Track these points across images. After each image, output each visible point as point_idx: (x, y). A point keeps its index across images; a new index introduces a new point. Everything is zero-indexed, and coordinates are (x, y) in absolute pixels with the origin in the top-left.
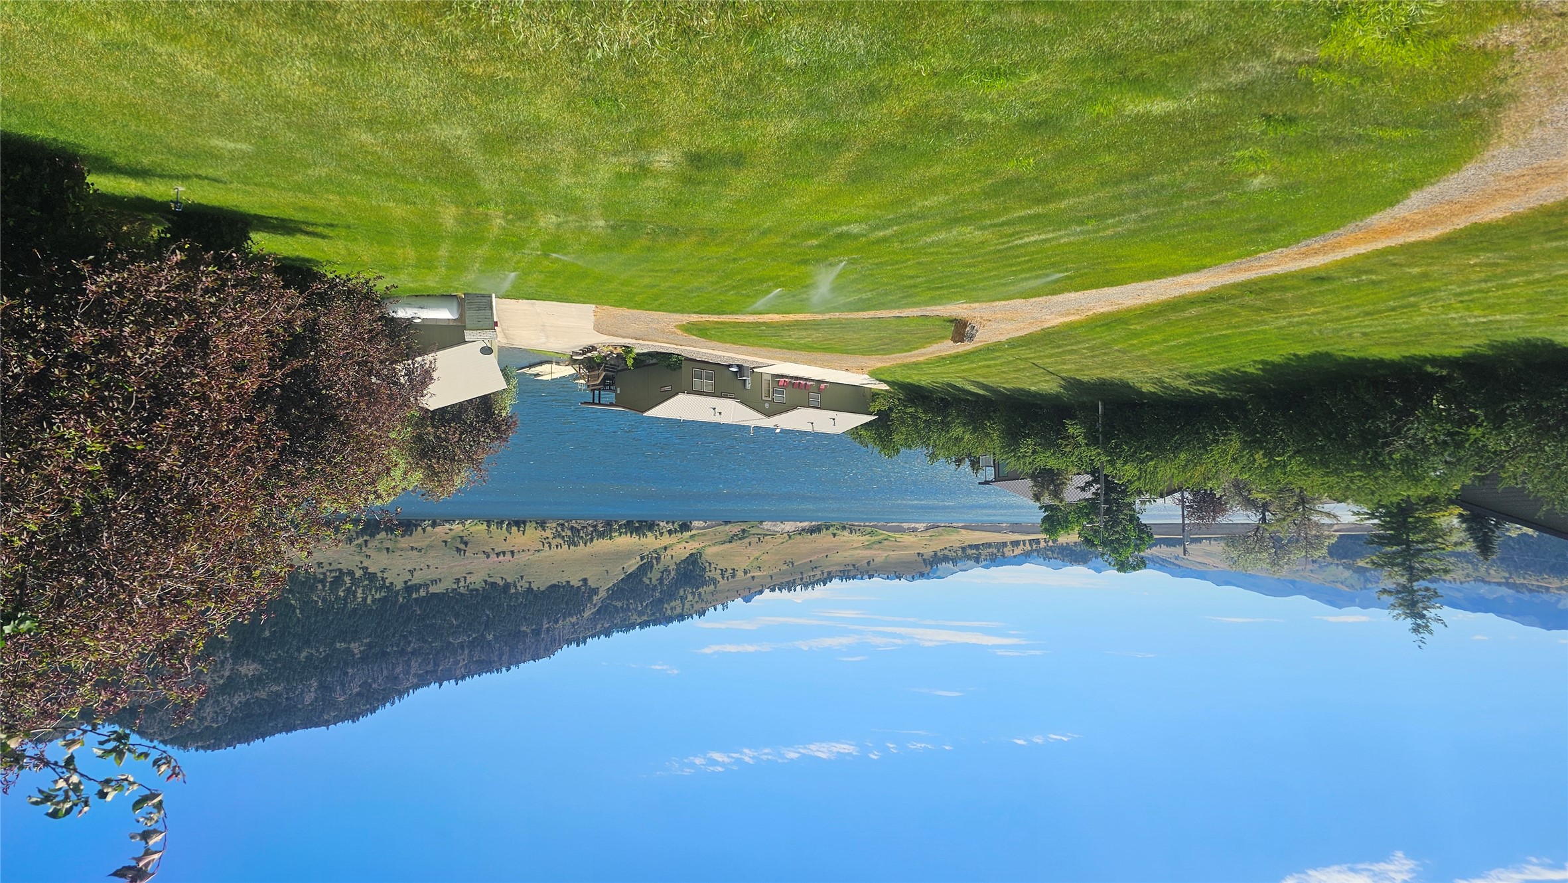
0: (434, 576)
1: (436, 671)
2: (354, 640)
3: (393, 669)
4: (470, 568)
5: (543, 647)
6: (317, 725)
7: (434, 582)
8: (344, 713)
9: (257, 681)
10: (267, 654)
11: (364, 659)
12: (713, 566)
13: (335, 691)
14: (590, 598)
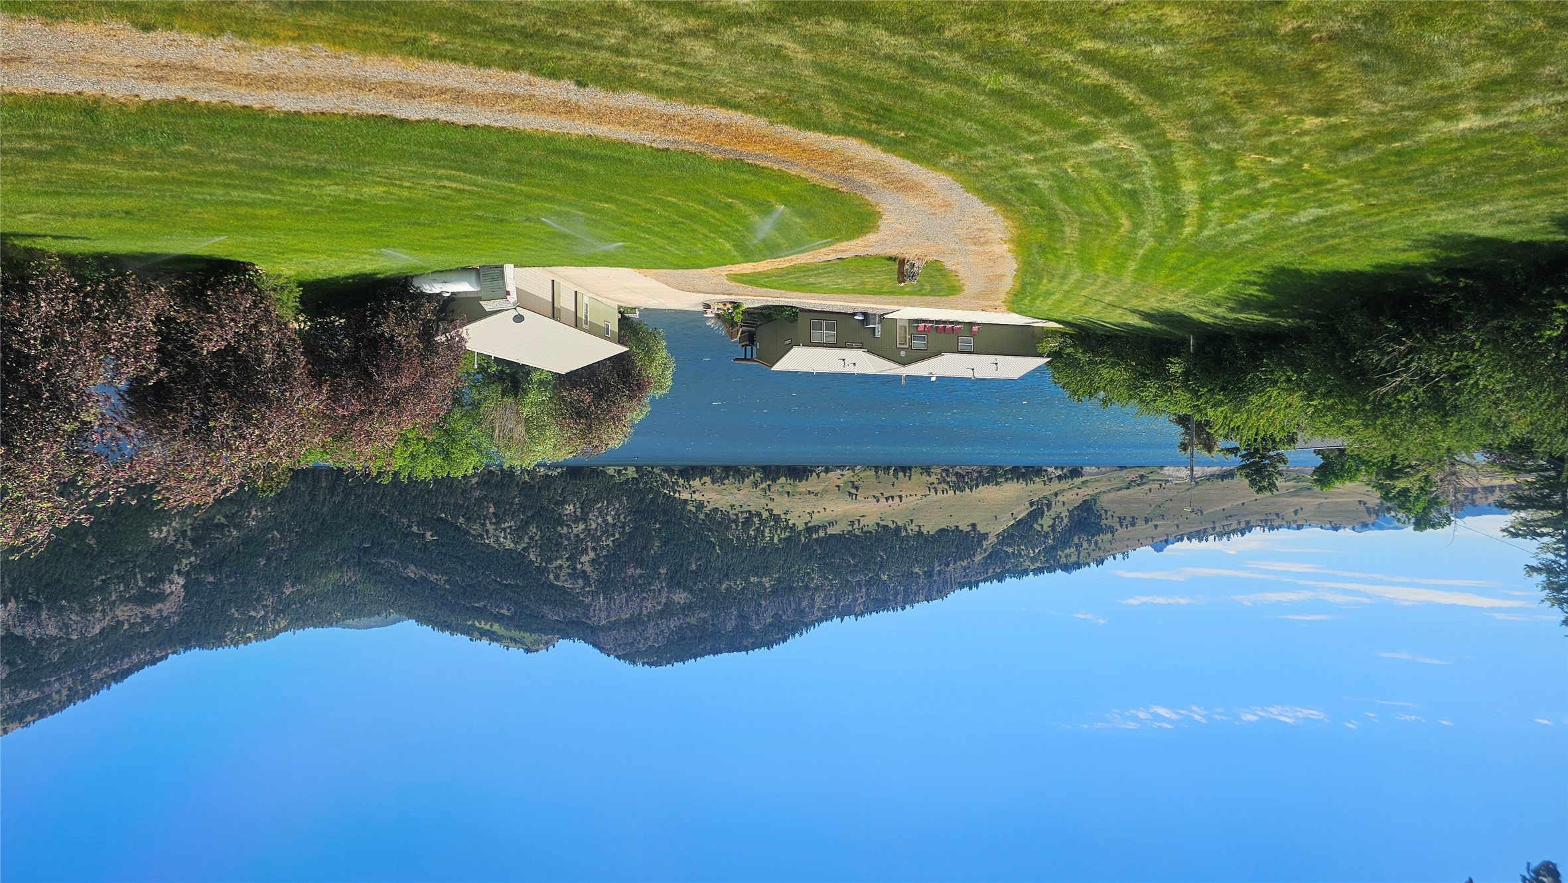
0: (831, 518)
1: (837, 606)
2: (765, 575)
3: (800, 603)
4: (862, 511)
5: (937, 589)
6: (739, 650)
7: (831, 524)
8: (760, 640)
9: (688, 608)
10: (695, 584)
11: (774, 592)
12: (1109, 513)
13: (751, 620)
14: (980, 544)
